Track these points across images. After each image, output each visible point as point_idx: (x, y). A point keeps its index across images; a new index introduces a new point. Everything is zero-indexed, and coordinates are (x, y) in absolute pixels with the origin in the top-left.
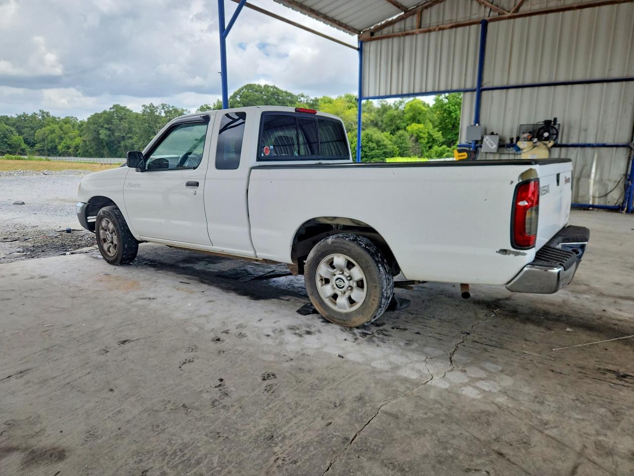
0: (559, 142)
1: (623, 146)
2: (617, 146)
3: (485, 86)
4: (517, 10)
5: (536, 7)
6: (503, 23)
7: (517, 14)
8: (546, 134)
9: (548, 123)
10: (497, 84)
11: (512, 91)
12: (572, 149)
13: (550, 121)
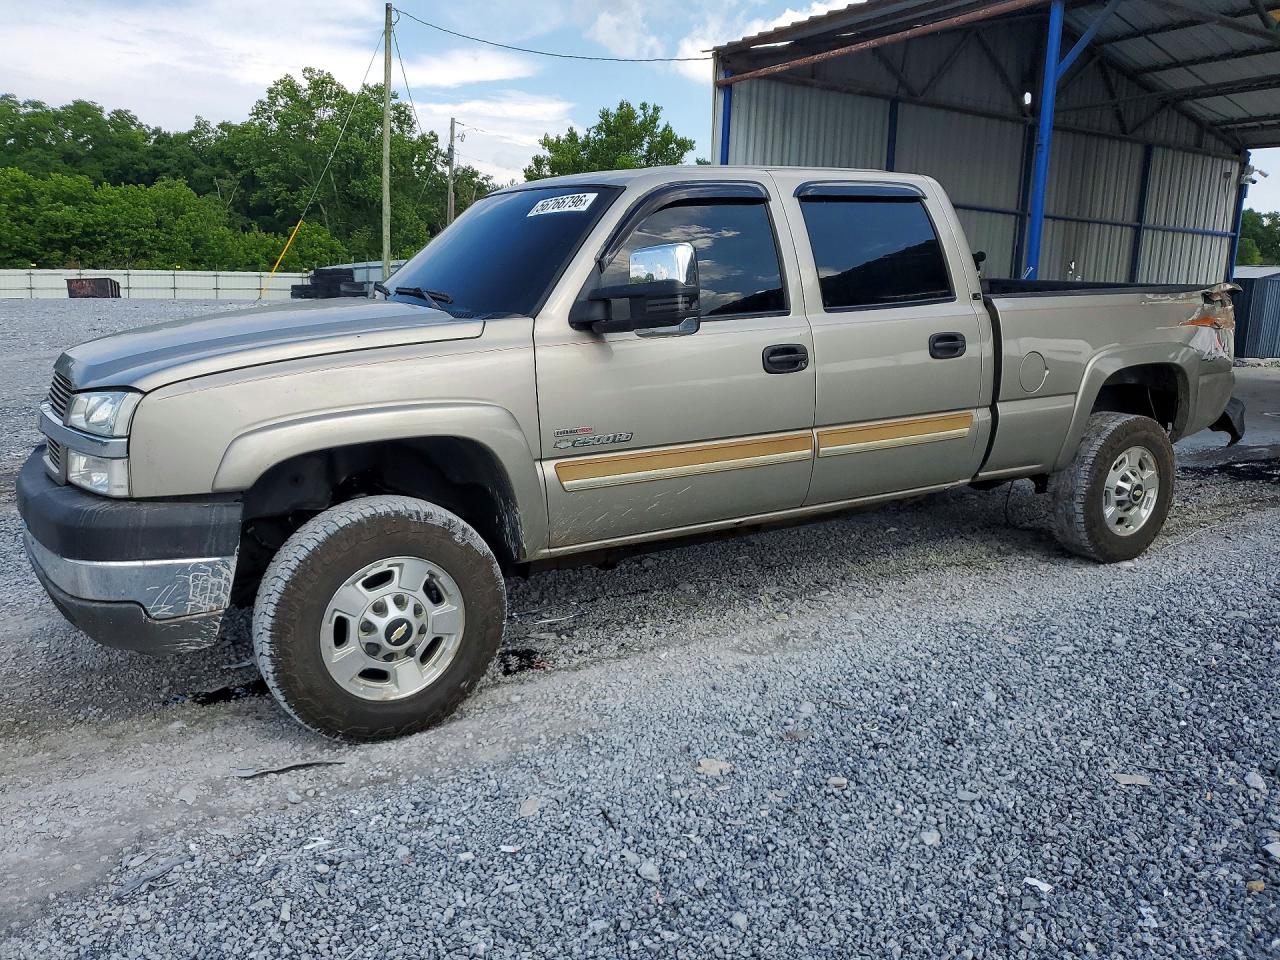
5: (943, 98)
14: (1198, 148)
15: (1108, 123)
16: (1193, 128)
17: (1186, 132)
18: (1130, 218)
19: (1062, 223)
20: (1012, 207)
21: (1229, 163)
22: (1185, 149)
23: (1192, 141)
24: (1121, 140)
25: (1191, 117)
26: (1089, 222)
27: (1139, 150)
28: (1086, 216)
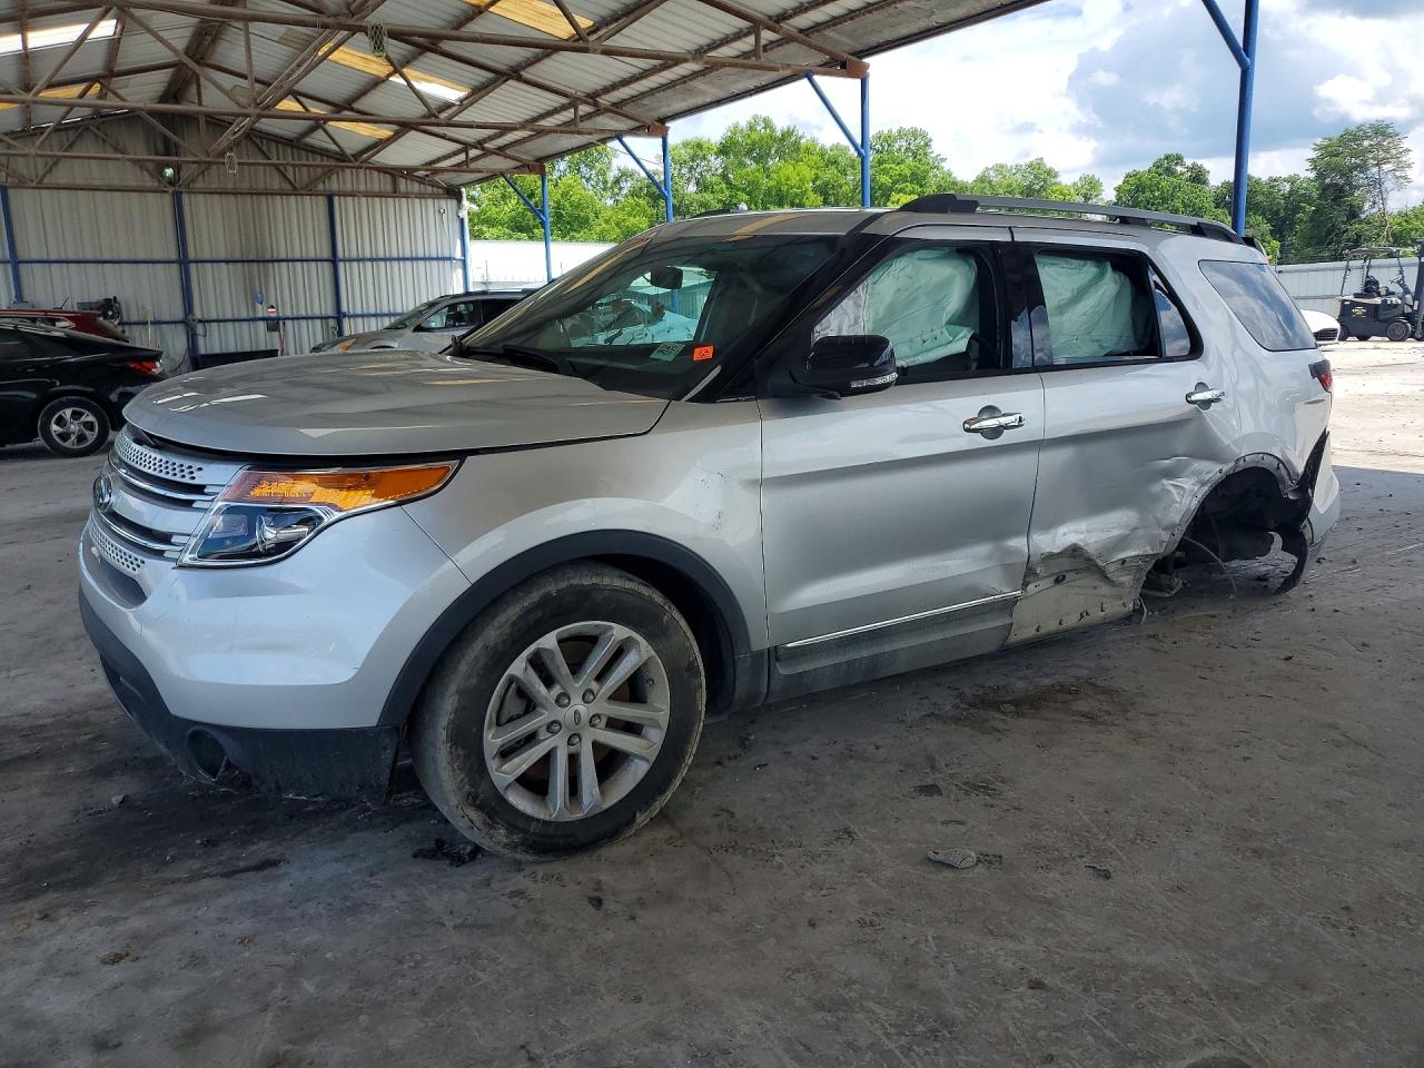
0: (125, 319)
1: (180, 322)
2: (175, 322)
3: (20, 258)
4: (40, 182)
5: (63, 182)
6: (27, 193)
7: (40, 186)
8: (110, 313)
9: (108, 301)
10: (34, 256)
11: (54, 266)
12: (134, 327)
13: (110, 300)
14: (395, 193)
15: (276, 183)
16: (388, 177)
17: (381, 183)
18: (326, 254)
19: (239, 265)
20: (174, 256)
21: (443, 202)
22: (381, 195)
23: (389, 188)
24: (295, 195)
25: (383, 170)
26: (273, 261)
27: (322, 201)
28: (268, 257)
